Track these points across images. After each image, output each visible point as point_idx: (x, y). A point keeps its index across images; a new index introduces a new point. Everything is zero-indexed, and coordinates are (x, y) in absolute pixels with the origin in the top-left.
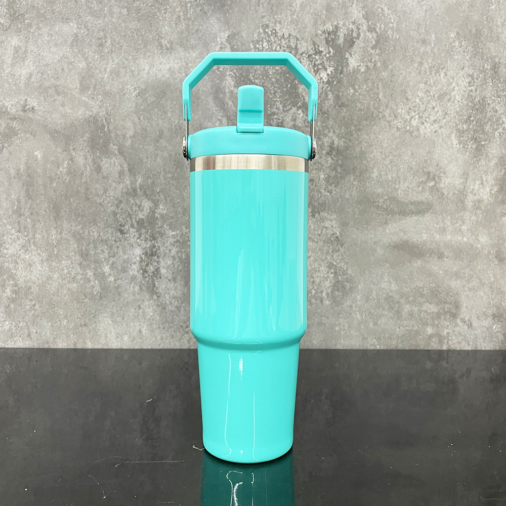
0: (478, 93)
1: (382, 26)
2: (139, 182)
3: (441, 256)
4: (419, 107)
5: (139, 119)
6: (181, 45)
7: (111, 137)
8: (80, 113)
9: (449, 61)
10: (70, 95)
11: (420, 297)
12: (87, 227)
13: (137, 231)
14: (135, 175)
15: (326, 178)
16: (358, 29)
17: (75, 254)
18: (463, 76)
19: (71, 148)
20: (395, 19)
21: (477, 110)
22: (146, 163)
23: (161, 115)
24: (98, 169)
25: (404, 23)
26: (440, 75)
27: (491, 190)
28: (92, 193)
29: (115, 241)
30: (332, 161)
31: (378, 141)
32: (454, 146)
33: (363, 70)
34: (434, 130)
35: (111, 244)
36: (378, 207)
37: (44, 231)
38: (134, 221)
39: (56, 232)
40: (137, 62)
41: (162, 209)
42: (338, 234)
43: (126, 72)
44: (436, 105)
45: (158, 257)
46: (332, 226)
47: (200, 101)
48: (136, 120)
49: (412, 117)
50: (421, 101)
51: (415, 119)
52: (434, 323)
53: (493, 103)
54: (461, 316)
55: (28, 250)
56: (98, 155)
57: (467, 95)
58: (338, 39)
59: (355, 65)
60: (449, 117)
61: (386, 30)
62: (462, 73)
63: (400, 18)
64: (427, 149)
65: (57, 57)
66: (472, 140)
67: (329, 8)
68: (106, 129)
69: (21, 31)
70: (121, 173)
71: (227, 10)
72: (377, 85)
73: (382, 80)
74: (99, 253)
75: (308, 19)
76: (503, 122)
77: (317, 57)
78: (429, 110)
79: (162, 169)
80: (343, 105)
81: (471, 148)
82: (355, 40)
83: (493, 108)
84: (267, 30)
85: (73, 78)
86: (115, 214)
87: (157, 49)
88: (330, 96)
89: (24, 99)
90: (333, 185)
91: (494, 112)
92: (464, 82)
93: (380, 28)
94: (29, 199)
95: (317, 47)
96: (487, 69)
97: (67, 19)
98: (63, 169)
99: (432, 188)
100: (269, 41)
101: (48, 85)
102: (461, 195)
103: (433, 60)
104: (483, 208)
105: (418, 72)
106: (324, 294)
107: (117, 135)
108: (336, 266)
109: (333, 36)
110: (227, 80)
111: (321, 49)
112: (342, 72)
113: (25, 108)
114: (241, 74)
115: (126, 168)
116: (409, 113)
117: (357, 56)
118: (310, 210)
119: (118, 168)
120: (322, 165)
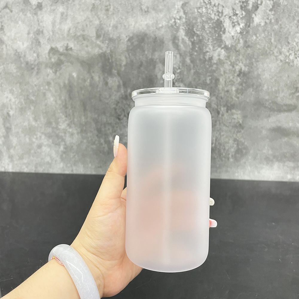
2: (129, 92)
4: (295, 48)
5: (129, 55)
6: (154, 9)
7: (113, 65)
8: (96, 51)
12: (100, 116)
14: (126, 88)
15: (236, 90)
17: (95, 130)
22: (133, 81)
23: (142, 53)
24: (106, 84)
28: (103, 97)
30: (240, 80)
31: (268, 68)
33: (262, 24)
35: (113, 125)
36: (265, 107)
37: (79, 117)
39: (84, 118)
40: (128, 20)
42: (241, 122)
43: (121, 27)
46: (238, 118)
51: (292, 55)
56: (106, 76)
58: (248, 6)
59: (258, 22)
68: (110, 61)
70: (119, 87)
72: (271, 34)
73: (274, 30)
74: (107, 130)
77: (234, 18)
82: (259, 6)
86: (115, 109)
87: (139, 12)
88: (241, 41)
89: (66, 43)
90: (240, 94)
94: (70, 100)
95: (235, 11)
98: (88, 83)
100: (206, 8)
101: (79, 35)
105: (296, 26)
106: (230, 156)
107: (117, 65)
108: (238, 140)
109: (245, 4)
110: (180, 32)
111: (237, 12)
112: (249, 26)
113: (67, 48)
114: (189, 28)
115: (122, 84)
116: (288, 51)
117: (260, 16)
118: (225, 108)
119: (117, 83)
120: (234, 82)
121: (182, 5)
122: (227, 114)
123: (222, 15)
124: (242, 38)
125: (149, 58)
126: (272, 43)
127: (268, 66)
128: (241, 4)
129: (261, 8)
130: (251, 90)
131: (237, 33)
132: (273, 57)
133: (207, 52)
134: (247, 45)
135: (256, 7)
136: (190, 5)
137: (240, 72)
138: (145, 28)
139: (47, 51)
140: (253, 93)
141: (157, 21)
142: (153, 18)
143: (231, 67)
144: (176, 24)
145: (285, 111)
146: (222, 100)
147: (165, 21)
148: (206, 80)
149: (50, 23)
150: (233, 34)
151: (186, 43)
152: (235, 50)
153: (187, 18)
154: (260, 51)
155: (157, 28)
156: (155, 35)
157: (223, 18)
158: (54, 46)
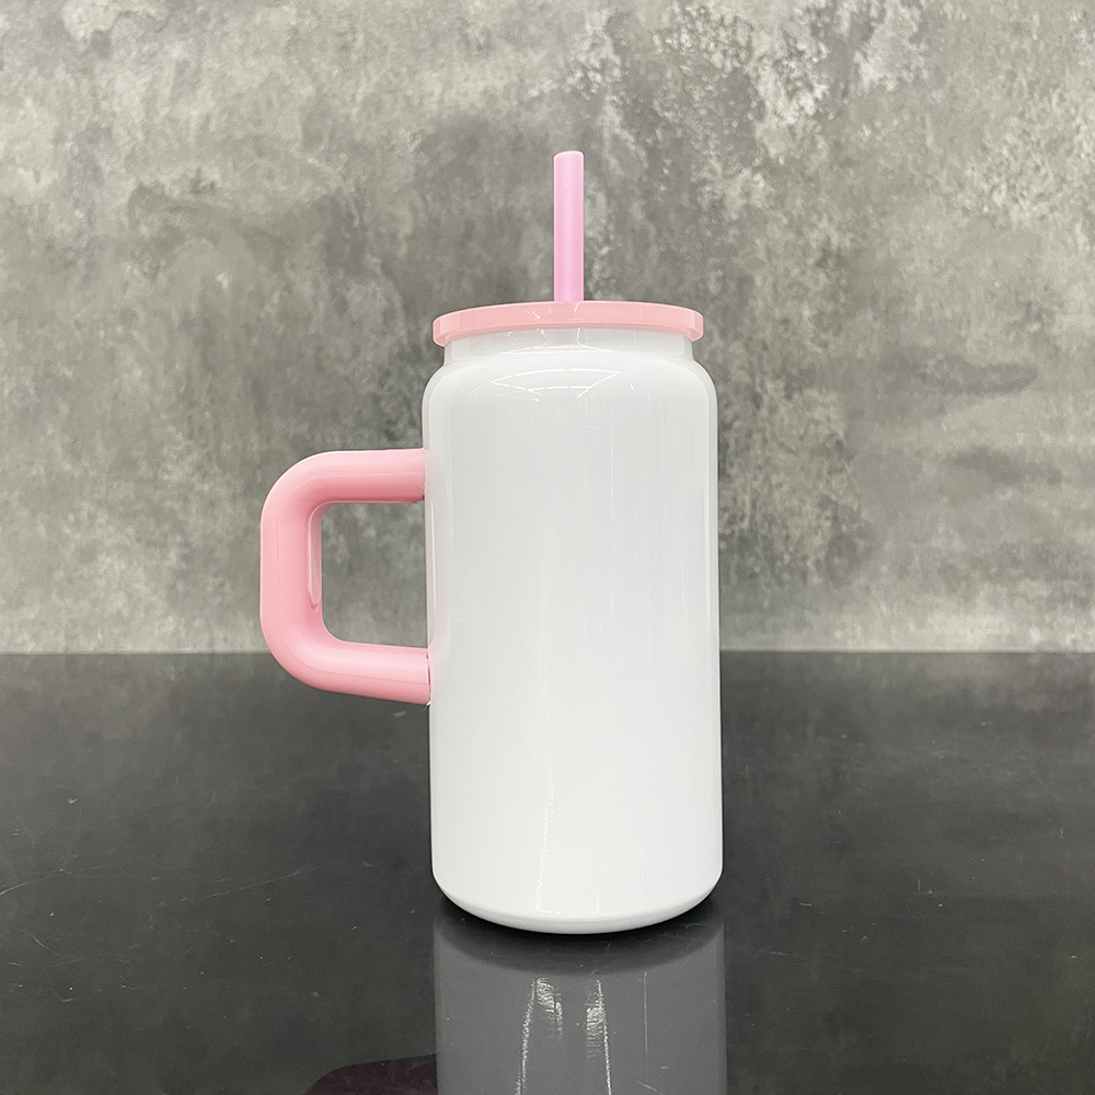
3: (1055, 479)
4: (1008, 167)
5: (424, 198)
7: (366, 239)
8: (303, 191)
9: (1067, 71)
10: (282, 156)
11: (1012, 565)
12: (320, 427)
15: (814, 317)
19: (286, 263)
23: (470, 191)
24: (342, 306)
26: (1049, 101)
28: (328, 357)
30: (828, 282)
31: (923, 238)
32: (1081, 248)
34: (1038, 216)
36: (924, 377)
40: (418, 79)
42: (841, 434)
43: (396, 102)
44: (1043, 162)
46: (829, 420)
49: (994, 187)
50: (1011, 153)
51: (1000, 192)
55: (207, 474)
56: (341, 277)
58: (839, 24)
59: (873, 78)
60: (1069, 188)
64: (1026, 254)
65: (258, 78)
68: (356, 223)
69: (188, 31)
70: (388, 315)
72: (923, 119)
73: (931, 107)
77: (793, 64)
78: (1030, 172)
80: (848, 162)
82: (873, 24)
84: (688, 9)
85: (290, 119)
86: (376, 399)
88: (821, 144)
89: (195, 167)
90: (831, 331)
94: (207, 372)
95: (791, 43)
98: (271, 309)
99: (1035, 337)
100: (693, 33)
101: (240, 138)
103: (1036, 69)
105: (1005, 91)
106: (810, 564)
107: (379, 235)
108: (836, 503)
109: (827, 19)
110: (605, 113)
111: (802, 46)
112: (845, 94)
113: (196, 187)
114: (635, 101)
115: (398, 305)
116: (987, 178)
117: (878, 58)
118: (781, 384)
119: (382, 303)
120: (807, 290)
121: (609, 21)
122: (791, 405)
123: (750, 56)
124: (822, 133)
125: (495, 209)
126: (927, 150)
127: (921, 230)
128: (814, 17)
129: (884, 32)
130: (870, 317)
131: (807, 115)
132: (936, 197)
133: (704, 182)
134: (842, 159)
135: (864, 29)
136: (637, 20)
137: (826, 253)
138: (480, 105)
139: (124, 201)
140: (877, 326)
141: (522, 80)
142: (508, 68)
143: (791, 236)
144: (588, 89)
145: (995, 389)
146: (765, 355)
147: (550, 76)
148: (704, 281)
149: (137, 99)
150: (791, 121)
151: (626, 150)
152: (803, 174)
153: (628, 65)
154: (890, 178)
155: (521, 103)
156: (515, 127)
157: (752, 64)
158: (147, 181)
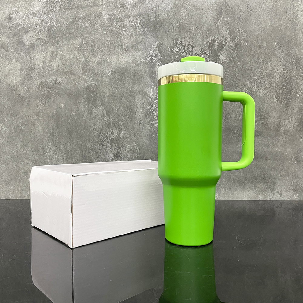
0: (288, 74)
1: (239, 38)
2: (112, 120)
3: (266, 159)
4: (257, 81)
5: (112, 87)
6: (133, 48)
7: (97, 97)
8: (82, 84)
9: (273, 57)
10: (77, 76)
11: (255, 180)
12: (85, 142)
13: (110, 145)
14: (109, 116)
16: (226, 40)
17: (79, 156)
18: (280, 65)
19: (77, 102)
20: (246, 34)
21: (288, 83)
22: (115, 110)
23: (123, 86)
24: (91, 113)
25: (250, 37)
26: (268, 65)
27: (294, 125)
28: (87, 125)
29: (99, 150)
32: (275, 102)
33: (227, 61)
34: (264, 93)
35: (97, 151)
36: (235, 133)
37: (65, 144)
38: (109, 139)
39: (70, 145)
40: (110, 57)
41: (123, 134)
43: (105, 63)
44: (266, 80)
45: (121, 158)
47: (143, 78)
48: (110, 88)
49: (253, 86)
50: (258, 78)
51: (255, 87)
52: (263, 193)
53: (296, 79)
54: (277, 190)
55: (57, 153)
56: (91, 106)
57: (282, 75)
58: (215, 46)
59: (223, 59)
60: (272, 87)
61: (241, 40)
62: (280, 63)
63: (248, 34)
64: (261, 103)
65: (71, 56)
66: (284, 99)
67: (210, 30)
68: (95, 93)
69: (54, 44)
70: (102, 115)
71: (157, 31)
72: (235, 69)
73: (238, 66)
74: (91, 156)
75: (199, 36)
76: (302, 89)
77: (203, 56)
78: (262, 83)
79: (123, 113)
81: (284, 103)
82: (224, 46)
83: (296, 81)
84: (177, 42)
85: (79, 66)
86: (99, 136)
87: (121, 50)
89: (55, 78)
91: (297, 84)
92: (281, 69)
93: (237, 39)
94: (58, 128)
96: (294, 61)
97: (76, 36)
98: (73, 113)
99: (263, 123)
100: (178, 48)
101: (67, 71)
102: (278, 127)
103: (265, 57)
104: (289, 134)
105: (257, 63)
107: (100, 96)
109: (212, 45)
111: (205, 51)
113: (56, 82)
115: (105, 113)
116: (251, 84)
117: (224, 54)
119: (101, 112)
121: (158, 45)
123: (193, 53)
128: (209, 44)
129: (226, 48)
135: (221, 47)
136: (164, 45)
138: (126, 64)
139: (37, 85)
141: (136, 59)
142: (133, 56)
144: (152, 61)
147: (143, 58)
149: (41, 60)
153: (162, 56)
155: (136, 64)
156: (134, 70)
158: (43, 80)
